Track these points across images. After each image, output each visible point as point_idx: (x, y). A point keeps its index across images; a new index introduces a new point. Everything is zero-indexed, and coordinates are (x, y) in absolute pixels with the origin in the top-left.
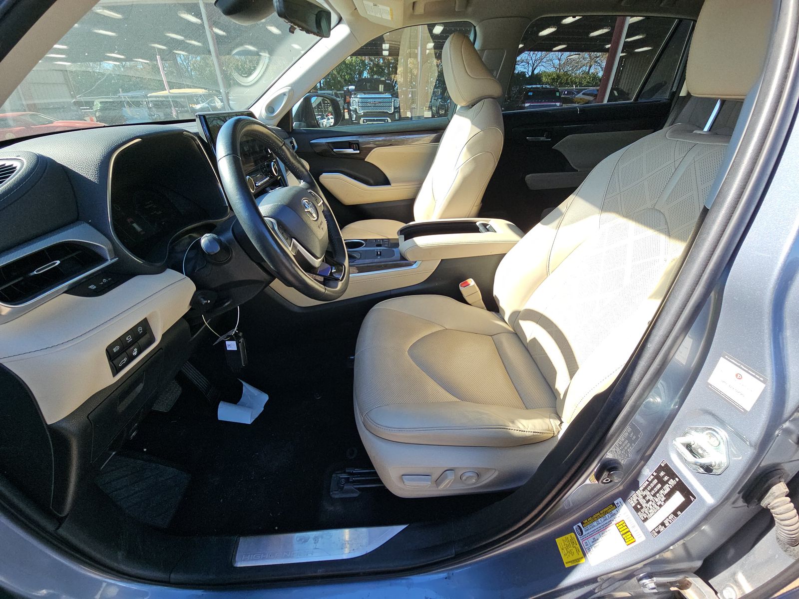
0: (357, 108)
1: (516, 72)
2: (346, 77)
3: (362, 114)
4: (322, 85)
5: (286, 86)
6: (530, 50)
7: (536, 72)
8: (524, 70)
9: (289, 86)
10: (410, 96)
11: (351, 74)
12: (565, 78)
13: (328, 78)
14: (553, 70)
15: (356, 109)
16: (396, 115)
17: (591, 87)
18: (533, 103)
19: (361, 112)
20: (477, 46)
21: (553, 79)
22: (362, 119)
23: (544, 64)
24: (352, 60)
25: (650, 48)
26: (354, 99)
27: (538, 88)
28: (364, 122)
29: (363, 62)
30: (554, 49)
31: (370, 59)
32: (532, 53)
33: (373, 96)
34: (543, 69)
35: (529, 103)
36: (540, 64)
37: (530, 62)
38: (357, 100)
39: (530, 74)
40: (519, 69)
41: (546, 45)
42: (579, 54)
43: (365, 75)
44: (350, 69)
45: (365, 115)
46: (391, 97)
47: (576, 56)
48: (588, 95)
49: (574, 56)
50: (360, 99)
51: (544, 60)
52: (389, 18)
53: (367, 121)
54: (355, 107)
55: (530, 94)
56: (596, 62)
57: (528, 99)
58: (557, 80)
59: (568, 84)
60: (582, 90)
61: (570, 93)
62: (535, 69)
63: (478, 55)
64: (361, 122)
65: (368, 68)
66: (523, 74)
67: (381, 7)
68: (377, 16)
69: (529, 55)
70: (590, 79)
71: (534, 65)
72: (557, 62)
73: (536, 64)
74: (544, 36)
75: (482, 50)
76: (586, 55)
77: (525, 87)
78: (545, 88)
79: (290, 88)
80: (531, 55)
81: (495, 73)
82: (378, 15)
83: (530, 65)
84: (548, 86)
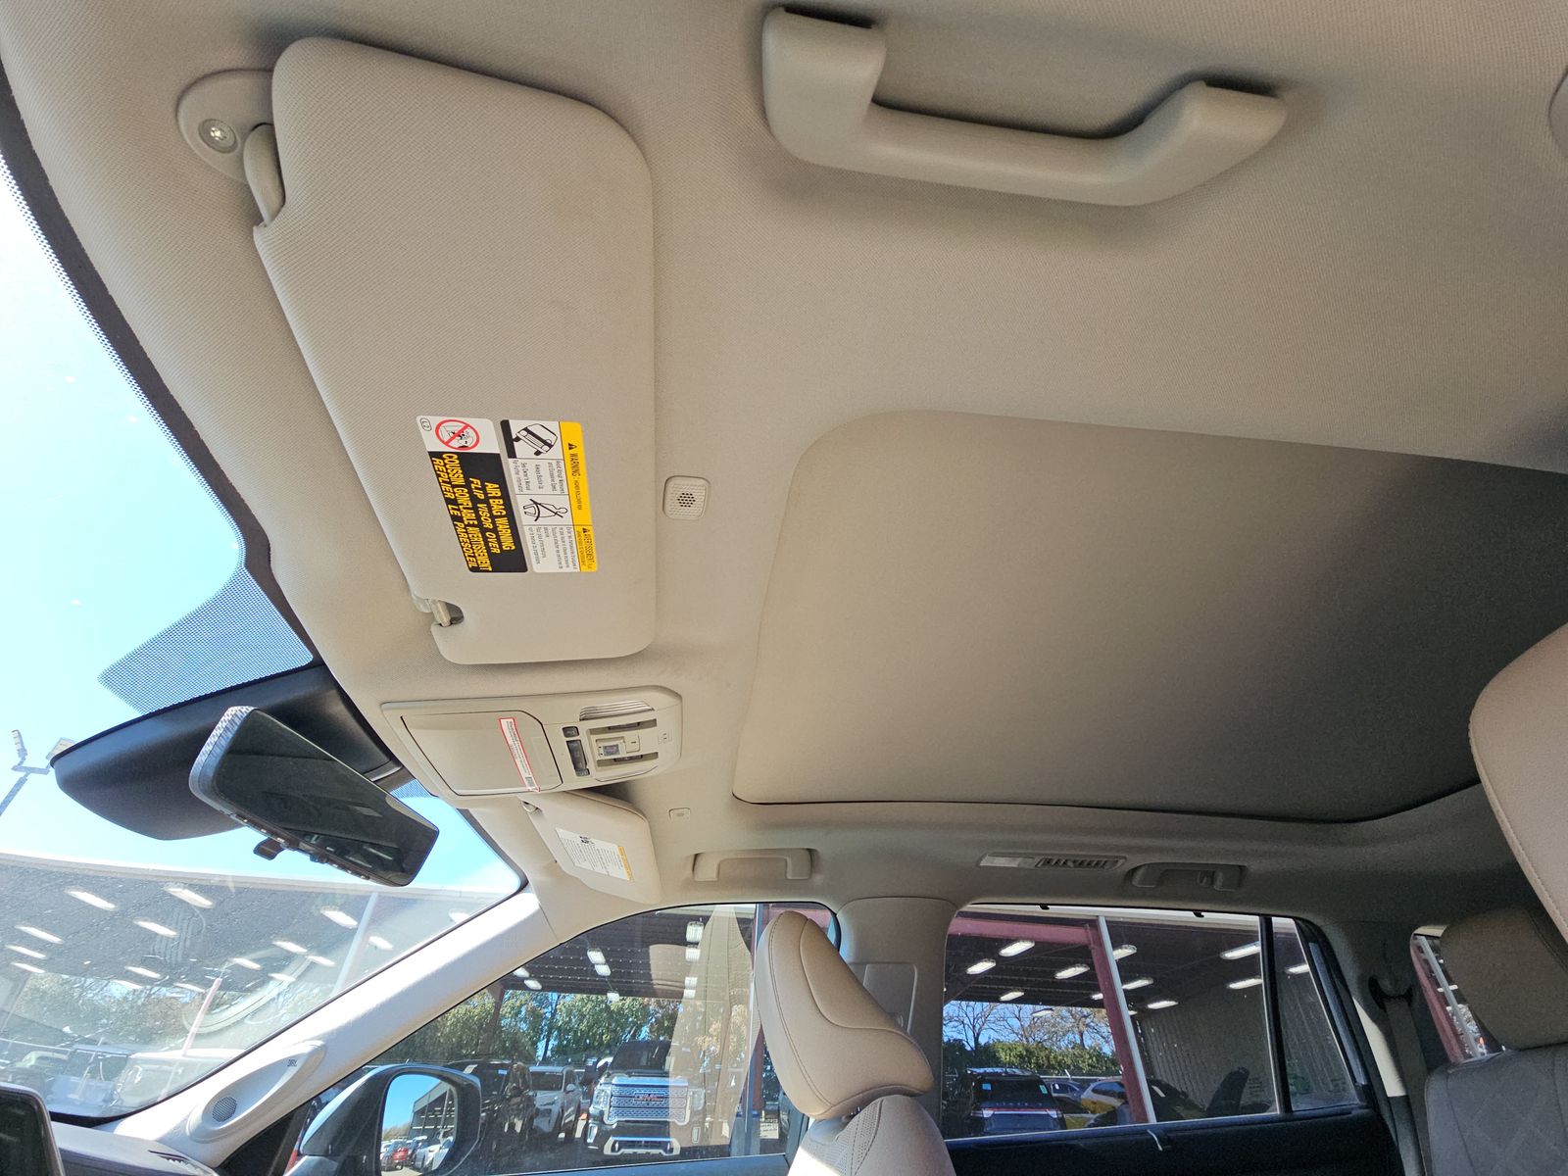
0: (606, 1109)
1: (945, 1039)
2: (604, 1037)
3: (614, 1126)
4: (549, 1053)
5: (313, 1039)
6: (960, 998)
7: (982, 1040)
8: (959, 1037)
9: (319, 1038)
10: (733, 1084)
11: (615, 1031)
12: (1042, 1054)
13: (566, 1039)
14: (1013, 1037)
15: (602, 1113)
16: (695, 1131)
17: (1101, 1075)
18: (998, 1108)
19: (612, 1121)
20: (846, 952)
21: (1021, 1056)
22: (611, 1139)
23: (992, 1025)
24: (623, 1005)
25: (1172, 1003)
26: (602, 1087)
27: (999, 1074)
28: (613, 1149)
29: (645, 1007)
30: (1003, 998)
31: (658, 1003)
32: (964, 1003)
33: (648, 1081)
34: (994, 1035)
35: (990, 1108)
36: (986, 1026)
37: (966, 1021)
38: (609, 1089)
39: (973, 1044)
40: (950, 1033)
41: (986, 991)
42: (1051, 1009)
43: (645, 1033)
44: (617, 1021)
45: (621, 1130)
46: (687, 1084)
47: (1047, 1012)
48: (1105, 1093)
49: (1043, 1012)
50: (618, 1088)
51: (990, 1018)
52: (623, 874)
53: (623, 1145)
54: (601, 1107)
55: (987, 1087)
56: (1088, 1025)
57: (984, 1099)
58: (1030, 1059)
59: (1054, 1068)
60: (1089, 1082)
61: (1064, 1087)
62: (978, 1035)
63: (851, 974)
64: (607, 1151)
65: (653, 1020)
66: (958, 1045)
67: (599, 844)
68: (597, 870)
69: (960, 1007)
70: (1091, 1058)
71: (974, 1027)
72: (1015, 1023)
73: (978, 1027)
74: (976, 975)
75: (860, 963)
76: (1063, 1010)
77: (972, 1072)
78: (1011, 1075)
79: (319, 1043)
80: (965, 1008)
81: (901, 1021)
82: (599, 869)
83: (966, 1026)
84: (1018, 1072)
